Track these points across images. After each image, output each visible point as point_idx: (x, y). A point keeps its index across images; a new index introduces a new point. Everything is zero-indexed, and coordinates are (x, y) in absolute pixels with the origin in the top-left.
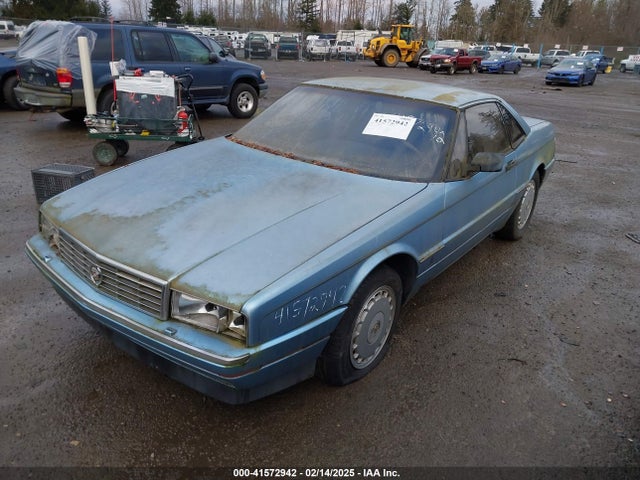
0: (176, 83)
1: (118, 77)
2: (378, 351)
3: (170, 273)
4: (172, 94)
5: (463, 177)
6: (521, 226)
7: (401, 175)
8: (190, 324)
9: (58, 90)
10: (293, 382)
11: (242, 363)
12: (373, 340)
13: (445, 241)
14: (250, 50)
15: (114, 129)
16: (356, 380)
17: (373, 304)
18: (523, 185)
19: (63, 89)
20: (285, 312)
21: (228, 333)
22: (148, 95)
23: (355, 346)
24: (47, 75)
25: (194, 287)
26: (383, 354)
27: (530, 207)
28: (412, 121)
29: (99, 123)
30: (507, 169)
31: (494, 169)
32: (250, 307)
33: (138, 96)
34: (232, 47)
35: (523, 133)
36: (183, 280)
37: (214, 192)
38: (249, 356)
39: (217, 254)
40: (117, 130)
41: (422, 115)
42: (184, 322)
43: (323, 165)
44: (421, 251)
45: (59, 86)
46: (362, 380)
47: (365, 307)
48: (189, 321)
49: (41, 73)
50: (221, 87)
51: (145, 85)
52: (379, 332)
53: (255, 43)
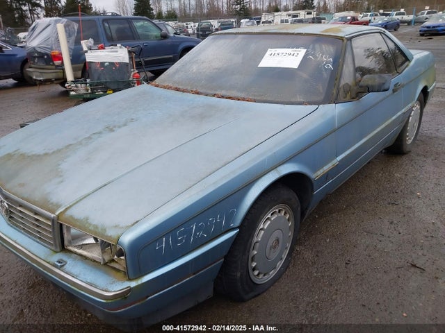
0: (130, 52)
1: (86, 52)
2: (280, 264)
3: (59, 206)
4: (127, 60)
5: (353, 99)
6: (409, 142)
7: (293, 100)
8: (81, 255)
9: (54, 67)
10: (191, 305)
11: (124, 296)
12: (273, 256)
13: (339, 158)
14: (200, 33)
15: (88, 90)
16: (259, 295)
17: (269, 222)
18: (410, 105)
19: (58, 66)
20: (167, 242)
21: (113, 265)
22: (109, 63)
23: (254, 264)
24: (46, 57)
25: (77, 220)
26: (286, 266)
27: (416, 125)
28: (303, 52)
29: (76, 86)
30: (394, 91)
31: (381, 89)
32: (127, 239)
33: (102, 64)
34: (188, 32)
35: (407, 59)
36: (69, 213)
37: (119, 127)
38: (130, 290)
39: (106, 185)
40: (90, 91)
41: (311, 47)
42: (76, 253)
43: (223, 97)
44: (315, 170)
45: (54, 64)
46: (265, 294)
47: (261, 226)
48: (80, 251)
49: (41, 56)
50: (171, 56)
51: (106, 55)
52: (279, 248)
53: (204, 28)
